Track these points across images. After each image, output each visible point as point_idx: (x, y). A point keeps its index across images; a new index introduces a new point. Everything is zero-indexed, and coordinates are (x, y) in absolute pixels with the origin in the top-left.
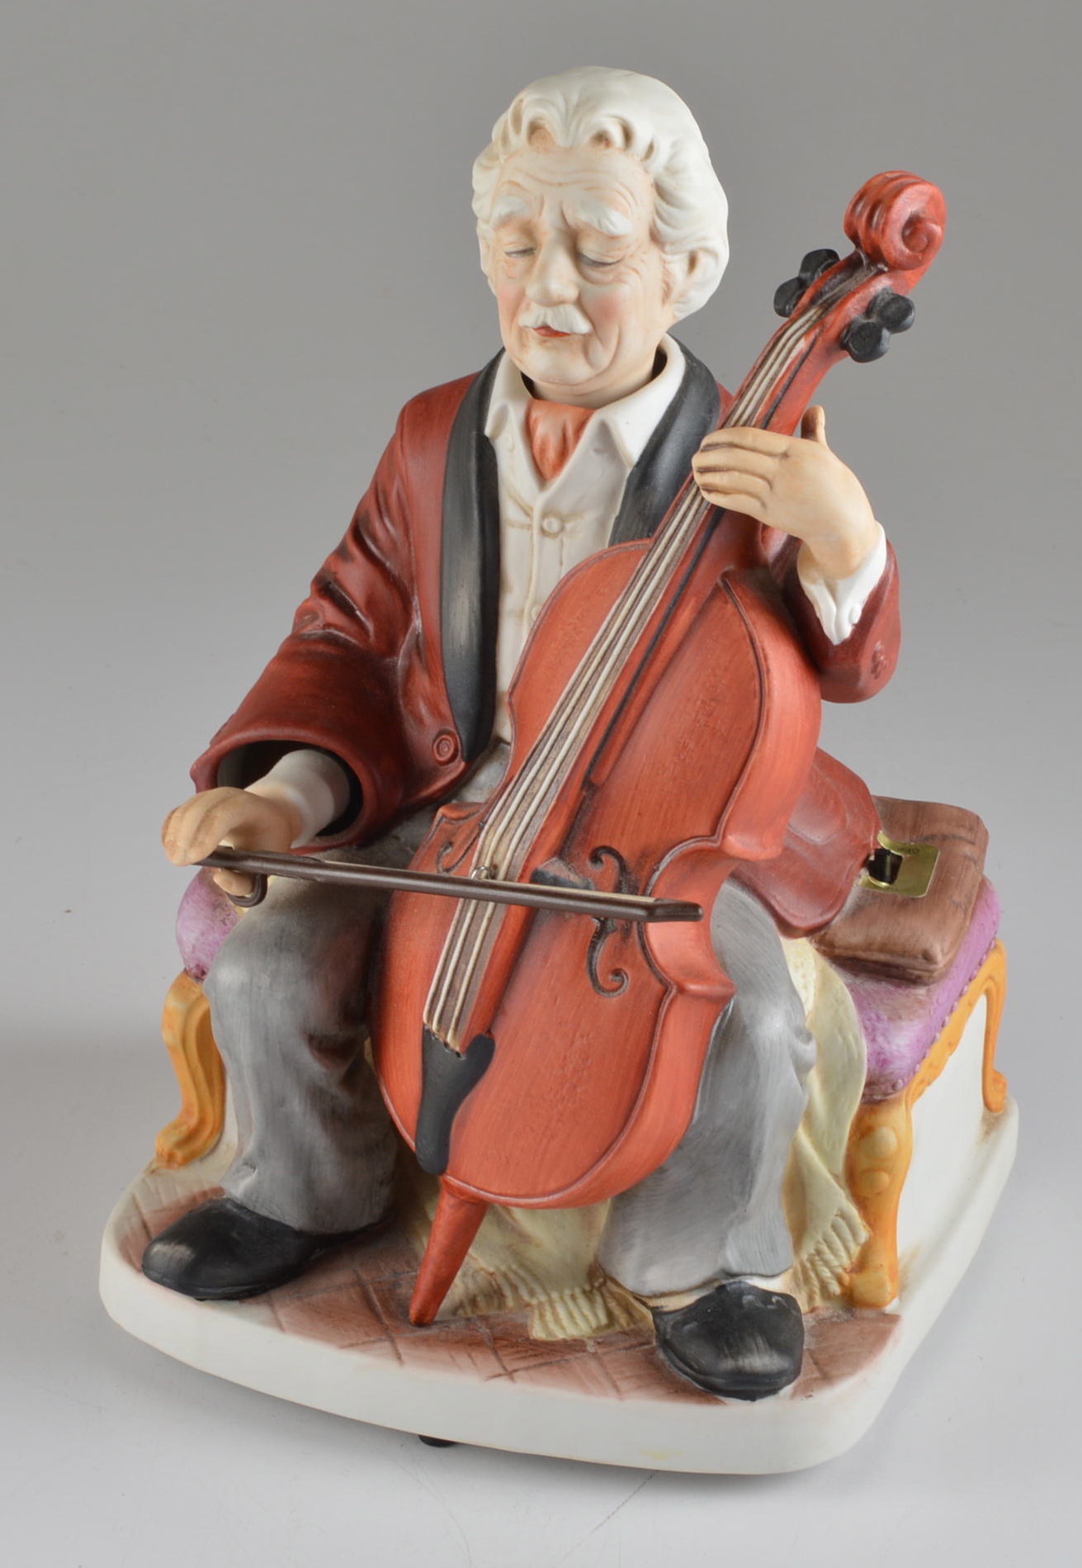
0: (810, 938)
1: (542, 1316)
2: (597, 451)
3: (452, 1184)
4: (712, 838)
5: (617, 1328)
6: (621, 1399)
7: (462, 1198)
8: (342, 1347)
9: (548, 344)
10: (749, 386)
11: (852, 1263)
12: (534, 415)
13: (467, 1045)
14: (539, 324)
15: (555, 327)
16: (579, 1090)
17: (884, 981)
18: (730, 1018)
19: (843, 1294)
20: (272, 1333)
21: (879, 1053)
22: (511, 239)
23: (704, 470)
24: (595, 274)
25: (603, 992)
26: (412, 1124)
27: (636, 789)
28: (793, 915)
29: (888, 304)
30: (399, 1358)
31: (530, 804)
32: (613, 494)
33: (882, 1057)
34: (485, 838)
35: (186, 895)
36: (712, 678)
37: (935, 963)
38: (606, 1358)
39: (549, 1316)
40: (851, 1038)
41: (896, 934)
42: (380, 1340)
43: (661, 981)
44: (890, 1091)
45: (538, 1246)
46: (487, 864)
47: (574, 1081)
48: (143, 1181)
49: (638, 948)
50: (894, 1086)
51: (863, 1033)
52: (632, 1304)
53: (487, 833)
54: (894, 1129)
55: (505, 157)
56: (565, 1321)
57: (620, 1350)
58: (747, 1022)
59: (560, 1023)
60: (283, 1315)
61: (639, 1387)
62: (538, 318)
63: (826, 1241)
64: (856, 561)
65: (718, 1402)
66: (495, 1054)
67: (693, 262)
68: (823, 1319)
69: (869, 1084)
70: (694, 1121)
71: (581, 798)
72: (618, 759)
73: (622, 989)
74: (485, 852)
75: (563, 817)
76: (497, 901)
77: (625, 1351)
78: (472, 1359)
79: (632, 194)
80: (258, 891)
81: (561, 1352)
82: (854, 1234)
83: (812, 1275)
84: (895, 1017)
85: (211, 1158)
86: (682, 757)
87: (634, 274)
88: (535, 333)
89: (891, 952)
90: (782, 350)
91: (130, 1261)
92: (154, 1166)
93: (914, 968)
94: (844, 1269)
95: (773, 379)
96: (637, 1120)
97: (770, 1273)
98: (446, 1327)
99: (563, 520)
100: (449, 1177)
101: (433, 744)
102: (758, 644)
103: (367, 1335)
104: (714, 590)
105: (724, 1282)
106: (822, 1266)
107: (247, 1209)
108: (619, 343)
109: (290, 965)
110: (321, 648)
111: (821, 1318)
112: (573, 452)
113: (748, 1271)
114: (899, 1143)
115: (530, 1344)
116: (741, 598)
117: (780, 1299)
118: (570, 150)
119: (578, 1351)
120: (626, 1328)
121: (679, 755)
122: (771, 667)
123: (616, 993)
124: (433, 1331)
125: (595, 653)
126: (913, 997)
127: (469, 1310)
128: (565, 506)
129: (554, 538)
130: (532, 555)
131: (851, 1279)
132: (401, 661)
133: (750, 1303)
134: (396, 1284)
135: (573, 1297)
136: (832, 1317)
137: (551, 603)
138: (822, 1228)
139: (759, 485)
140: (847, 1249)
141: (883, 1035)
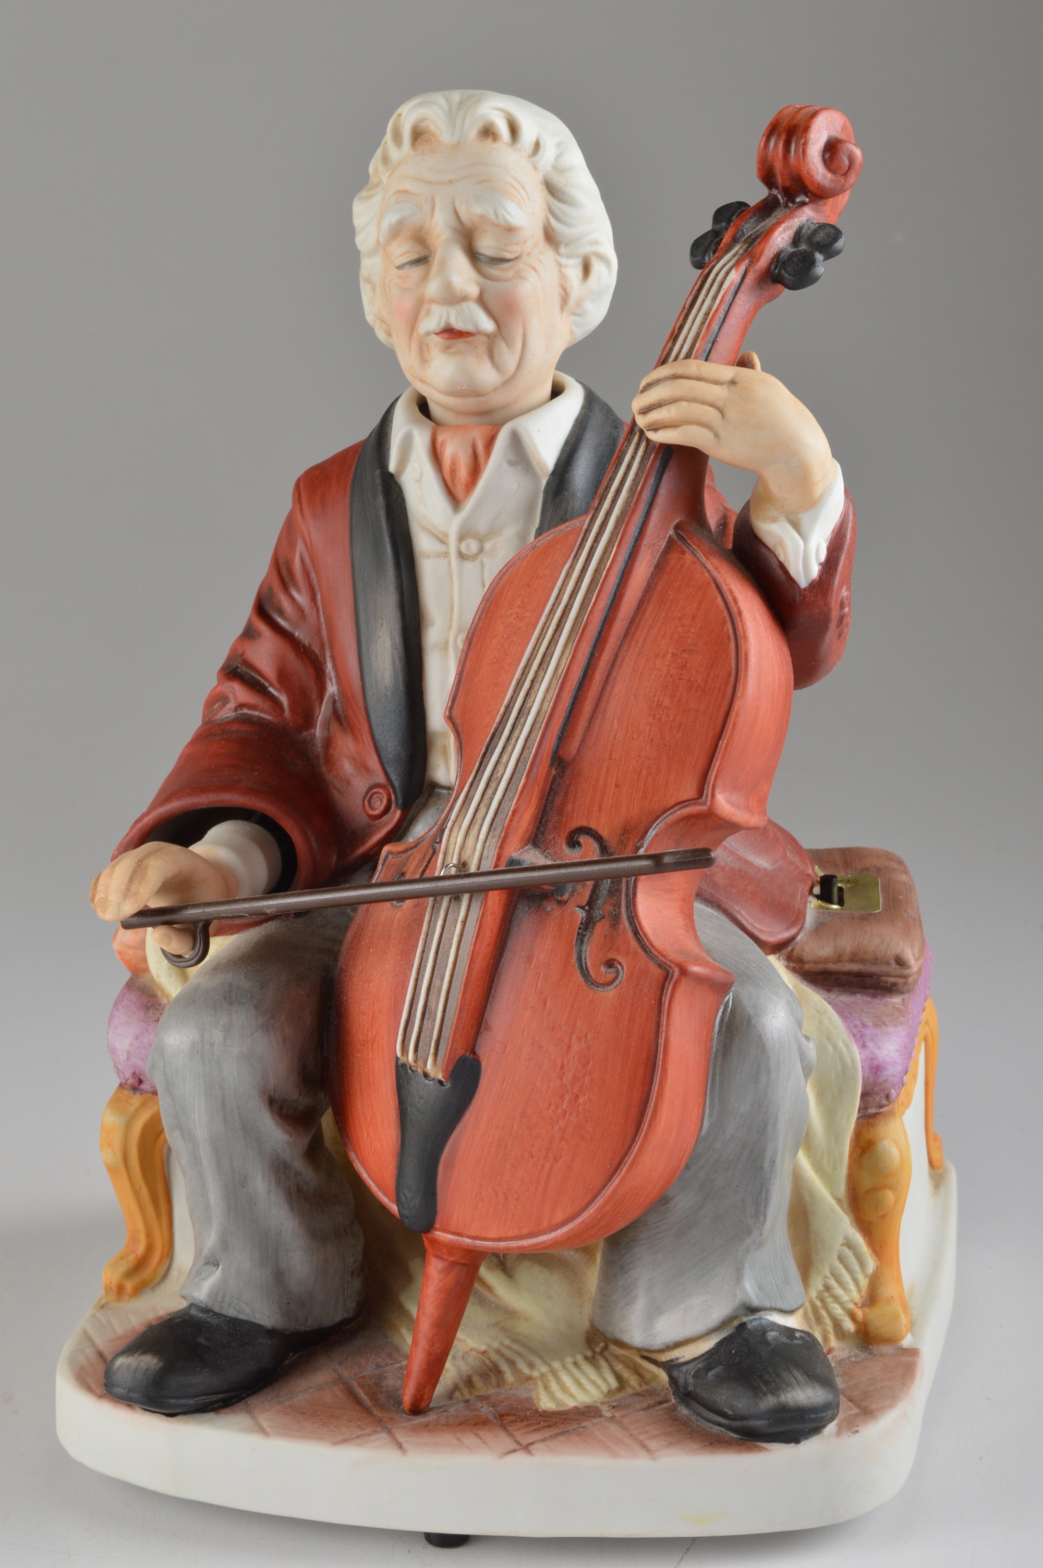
0: (778, 955)
1: (546, 1388)
2: (510, 463)
3: (442, 1239)
4: (701, 801)
5: (630, 1391)
6: (653, 1459)
7: (451, 1259)
8: (335, 1443)
9: (453, 350)
10: (681, 328)
11: (861, 1297)
12: (440, 439)
13: (451, 1068)
14: (442, 325)
15: (458, 325)
16: (581, 1100)
17: (858, 992)
18: (731, 1009)
19: (858, 1331)
20: (254, 1441)
21: (871, 1059)
22: (402, 251)
23: (645, 411)
24: (494, 271)
25: (597, 986)
26: (390, 1182)
27: (611, 759)
28: (760, 930)
29: (815, 231)
30: (400, 1446)
31: (496, 790)
32: (531, 508)
33: (875, 1063)
34: (450, 835)
35: (116, 1005)
36: (680, 630)
37: (909, 967)
38: (626, 1421)
39: (554, 1386)
40: (841, 1045)
41: (866, 942)
42: (375, 1432)
43: (660, 966)
44: (884, 1102)
45: (527, 1320)
46: (455, 861)
47: (575, 1091)
48: (94, 1316)
49: (630, 934)
50: (887, 1097)
51: (852, 1039)
52: (640, 1366)
53: (451, 831)
54: (895, 1142)
55: (388, 174)
56: (574, 1389)
57: (638, 1411)
58: (751, 1011)
59: (553, 1028)
60: (264, 1419)
61: (671, 1444)
62: (440, 319)
63: (833, 1275)
64: (818, 490)
65: (760, 1449)
66: (482, 1075)
67: (586, 269)
68: (841, 1360)
69: (864, 1095)
70: (703, 1132)
71: (551, 778)
72: (588, 730)
73: (617, 982)
74: (451, 851)
75: (534, 798)
76: (473, 891)
77: (643, 1412)
78: (481, 1438)
79: (523, 187)
80: (199, 946)
81: (576, 1420)
82: (862, 1265)
83: (823, 1313)
84: (879, 1023)
85: (163, 1286)
86: (658, 716)
87: (533, 272)
88: (437, 339)
89: (863, 961)
90: (712, 285)
91: (89, 1389)
92: (103, 1302)
93: (889, 975)
94: (856, 1304)
95: (707, 314)
96: (650, 1124)
97: (788, 1308)
98: (444, 1411)
99: (481, 540)
100: (437, 1233)
101: (363, 802)
102: (724, 588)
103: (360, 1428)
104: (668, 542)
105: (745, 1319)
106: (832, 1302)
107: (212, 1311)
108: (524, 345)
109: (243, 1018)
110: (235, 727)
111: (839, 1359)
112: (485, 467)
113: (768, 1305)
114: (901, 1157)
115: (540, 1415)
116: (698, 547)
117: (802, 1334)
118: (457, 146)
119: (595, 1417)
120: (639, 1389)
121: (654, 715)
122: (742, 608)
123: (610, 988)
124: (431, 1417)
125: (548, 622)
126: (891, 1006)
127: (466, 1391)
128: (482, 526)
129: (473, 561)
130: (452, 583)
131: (865, 1315)
132: (319, 731)
133: (775, 1339)
134: (381, 1377)
135: (575, 1364)
136: (850, 1357)
137: (486, 605)
138: (828, 1262)
139: (711, 414)
140: (856, 1281)
141: (872, 1040)
